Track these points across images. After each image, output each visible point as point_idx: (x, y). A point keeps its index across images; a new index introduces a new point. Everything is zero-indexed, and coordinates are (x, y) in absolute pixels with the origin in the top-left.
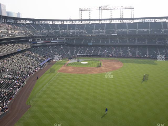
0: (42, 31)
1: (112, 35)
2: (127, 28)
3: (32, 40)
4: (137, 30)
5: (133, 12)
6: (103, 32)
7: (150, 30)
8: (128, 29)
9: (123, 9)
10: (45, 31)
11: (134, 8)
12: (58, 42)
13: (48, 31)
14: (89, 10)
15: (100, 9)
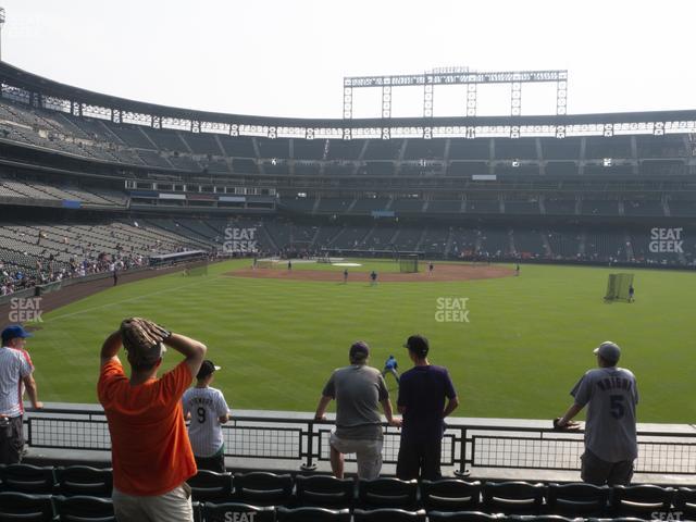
0: (181, 155)
1: (475, 177)
2: (540, 155)
3: (138, 185)
4: (582, 164)
5: (562, 94)
6: (437, 168)
7: (634, 163)
8: (544, 159)
9: (521, 81)
10: (197, 158)
11: (565, 80)
12: (249, 204)
13: (209, 157)
14: (383, 85)
15: (427, 80)
